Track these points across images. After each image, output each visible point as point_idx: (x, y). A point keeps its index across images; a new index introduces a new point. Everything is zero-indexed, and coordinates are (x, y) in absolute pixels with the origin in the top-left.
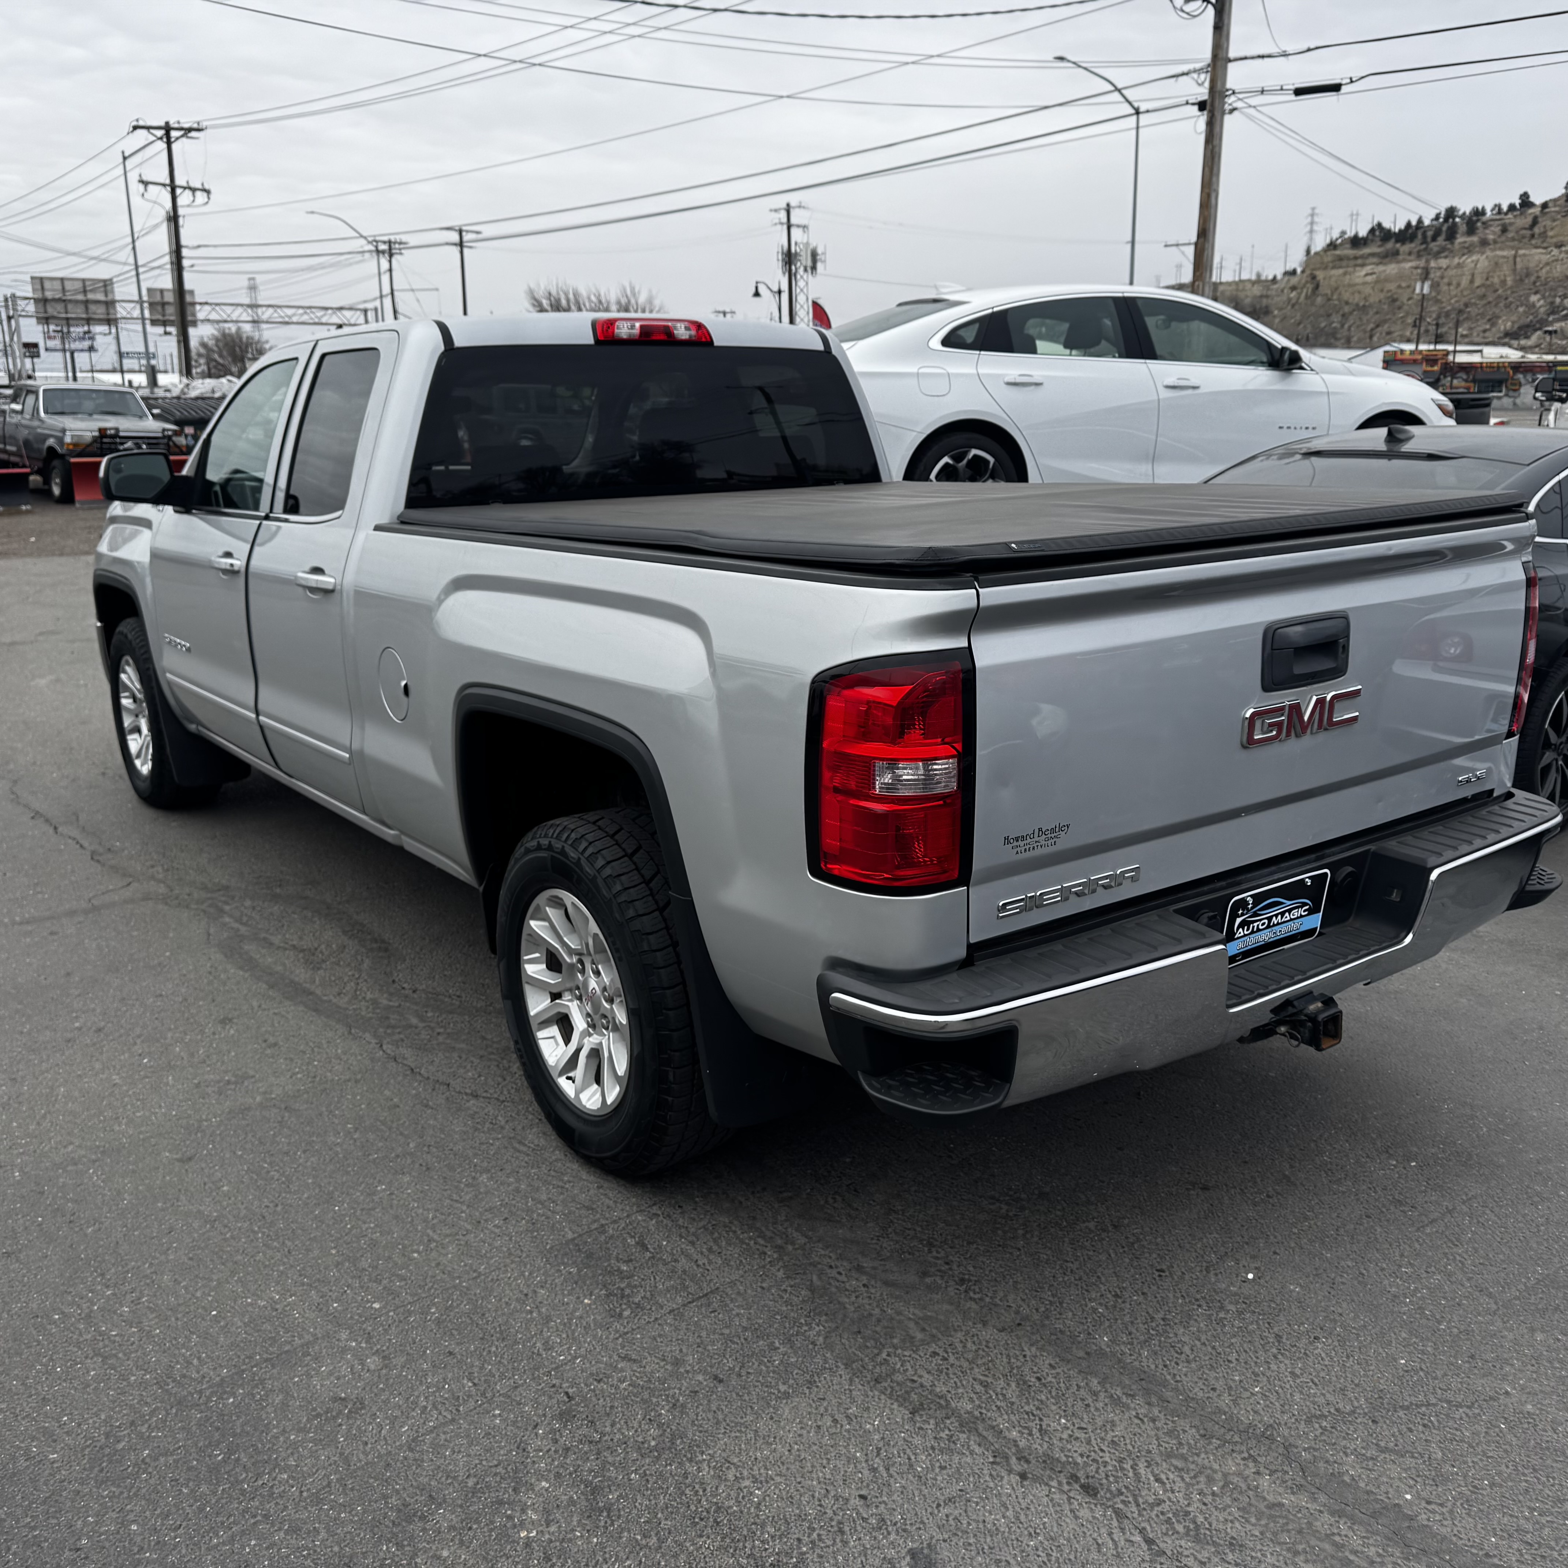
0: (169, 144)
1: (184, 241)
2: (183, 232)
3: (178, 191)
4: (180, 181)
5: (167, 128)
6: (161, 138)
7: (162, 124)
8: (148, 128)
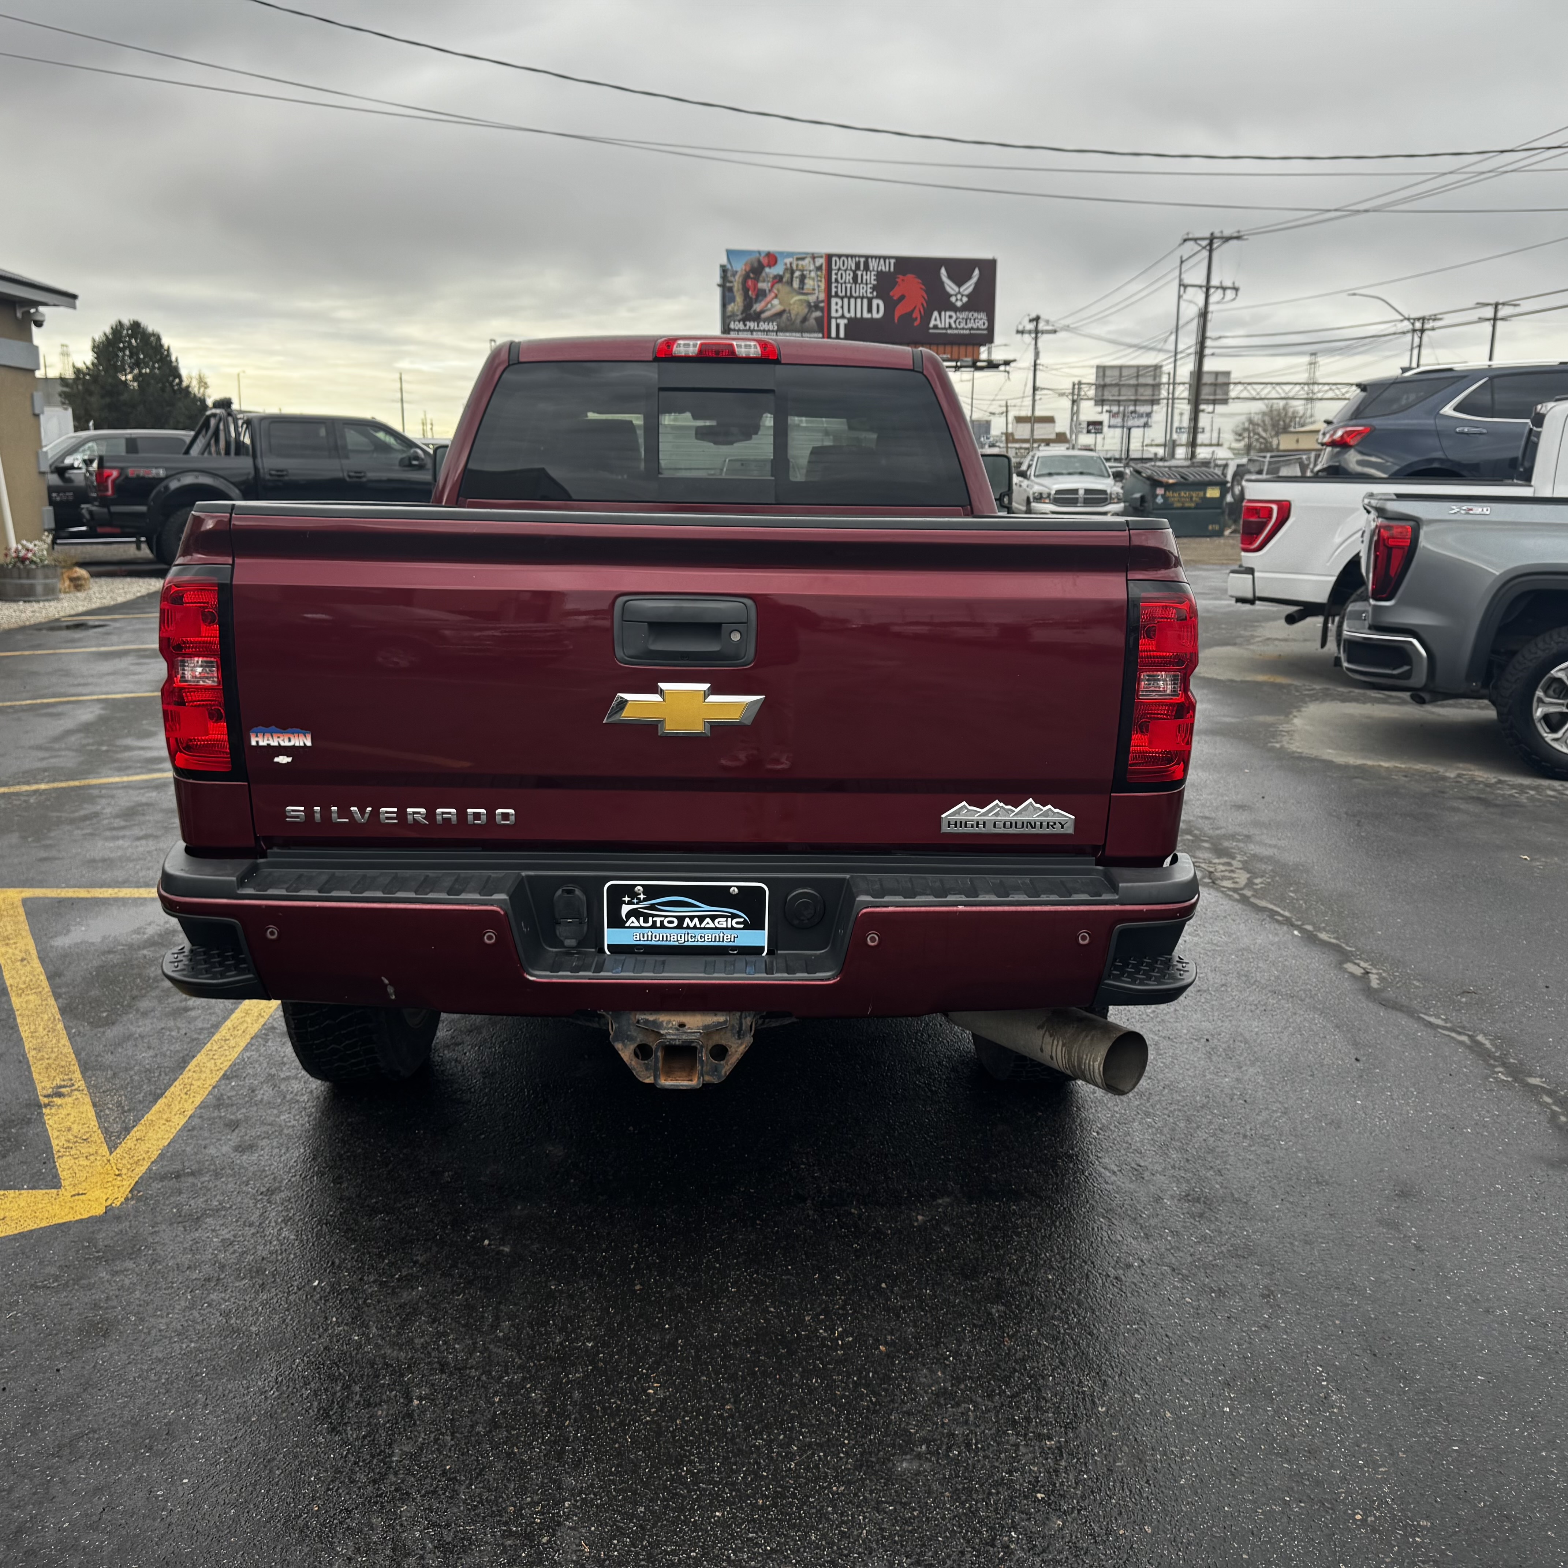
0: (1211, 251)
1: (1209, 334)
2: (1209, 326)
3: (1212, 290)
4: (1215, 282)
5: (1212, 239)
6: (1204, 248)
7: (1208, 235)
8: (1195, 240)
